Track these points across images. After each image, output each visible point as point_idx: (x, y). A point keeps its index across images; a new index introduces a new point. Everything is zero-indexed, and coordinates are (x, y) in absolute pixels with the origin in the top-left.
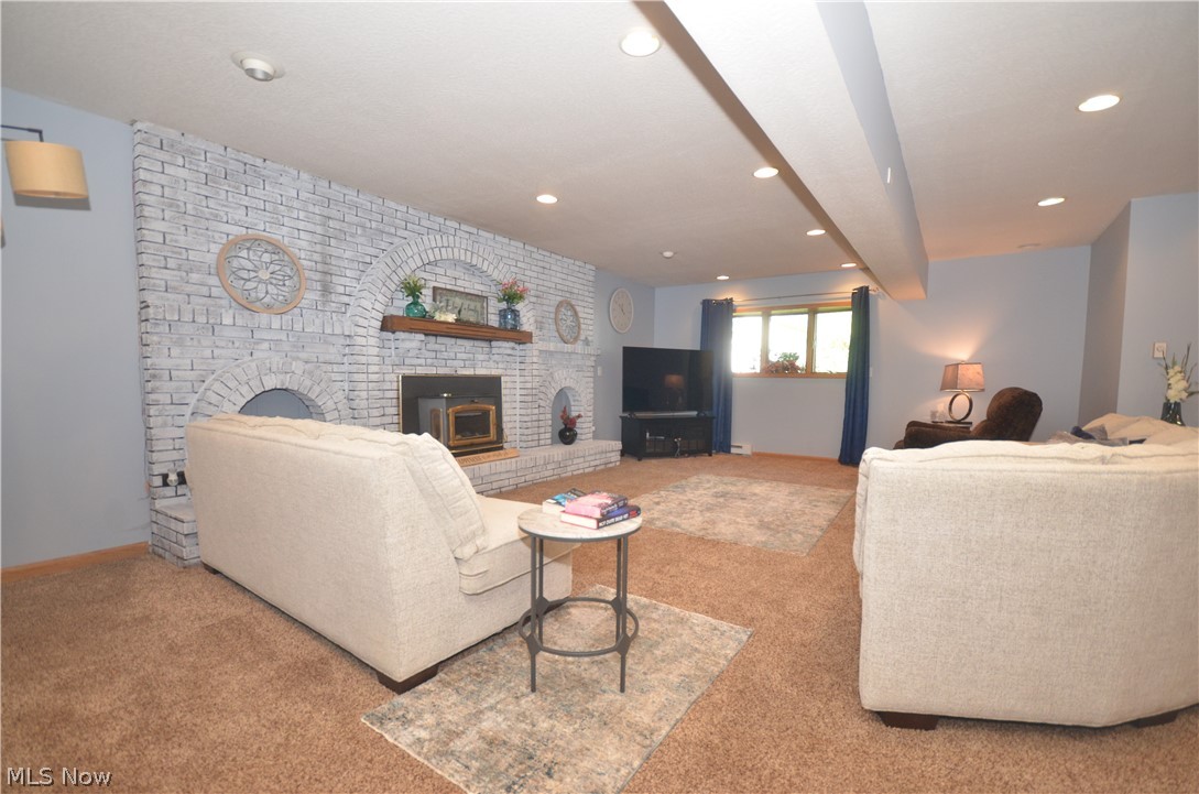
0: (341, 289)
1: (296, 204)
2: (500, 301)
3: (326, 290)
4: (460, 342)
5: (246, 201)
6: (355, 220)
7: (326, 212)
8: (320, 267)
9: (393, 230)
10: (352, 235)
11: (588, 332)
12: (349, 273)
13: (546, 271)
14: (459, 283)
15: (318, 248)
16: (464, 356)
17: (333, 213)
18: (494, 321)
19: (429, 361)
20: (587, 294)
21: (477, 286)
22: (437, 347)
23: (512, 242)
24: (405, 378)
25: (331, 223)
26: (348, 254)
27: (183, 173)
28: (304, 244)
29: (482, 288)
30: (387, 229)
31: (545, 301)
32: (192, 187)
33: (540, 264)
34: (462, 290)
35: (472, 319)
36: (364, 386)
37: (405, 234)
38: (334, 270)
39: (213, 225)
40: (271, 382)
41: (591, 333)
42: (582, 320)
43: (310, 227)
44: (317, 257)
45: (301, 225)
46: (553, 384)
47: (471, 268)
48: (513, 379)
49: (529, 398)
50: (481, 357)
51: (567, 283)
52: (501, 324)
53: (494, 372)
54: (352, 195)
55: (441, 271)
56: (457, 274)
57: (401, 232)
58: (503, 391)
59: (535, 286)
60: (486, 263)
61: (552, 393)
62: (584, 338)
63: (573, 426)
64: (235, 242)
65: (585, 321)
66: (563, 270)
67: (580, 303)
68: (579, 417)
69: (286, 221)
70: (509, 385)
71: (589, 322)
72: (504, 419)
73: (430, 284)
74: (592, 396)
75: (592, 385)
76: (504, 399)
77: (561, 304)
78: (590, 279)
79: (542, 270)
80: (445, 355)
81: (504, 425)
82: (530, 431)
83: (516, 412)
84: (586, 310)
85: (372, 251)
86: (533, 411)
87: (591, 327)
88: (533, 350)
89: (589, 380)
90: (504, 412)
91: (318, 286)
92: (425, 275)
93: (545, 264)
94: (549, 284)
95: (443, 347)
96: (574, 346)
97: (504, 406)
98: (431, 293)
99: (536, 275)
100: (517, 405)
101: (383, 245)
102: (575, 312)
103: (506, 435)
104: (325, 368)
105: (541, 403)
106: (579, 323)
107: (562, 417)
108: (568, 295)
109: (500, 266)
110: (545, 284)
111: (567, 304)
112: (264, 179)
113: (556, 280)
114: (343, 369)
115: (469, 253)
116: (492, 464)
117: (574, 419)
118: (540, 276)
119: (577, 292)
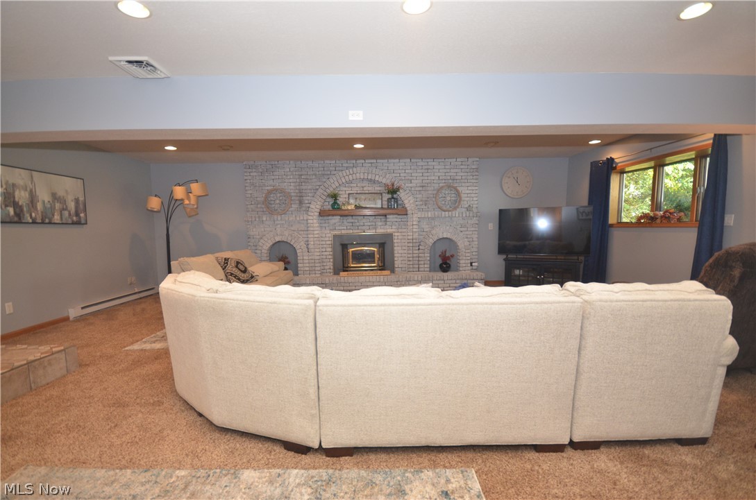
0: (307, 202)
1: (289, 173)
2: (388, 193)
3: (301, 203)
4: (366, 217)
5: (273, 177)
6: (312, 173)
7: (300, 173)
8: (298, 194)
9: (329, 173)
10: (311, 179)
11: (472, 202)
12: (310, 194)
13: (429, 171)
14: (365, 189)
15: (298, 187)
16: (369, 224)
17: (303, 173)
18: (385, 205)
19: (348, 227)
20: (471, 177)
21: (376, 188)
22: (353, 221)
23: (401, 161)
24: (335, 236)
25: (303, 177)
26: (309, 187)
27: (255, 174)
28: (292, 187)
29: (379, 188)
30: (326, 173)
31: (429, 189)
32: (258, 178)
33: (426, 167)
34: (367, 192)
35: (371, 205)
36: (312, 239)
37: (335, 172)
38: (304, 194)
39: (264, 188)
40: (278, 239)
41: (476, 202)
42: (463, 195)
43: (295, 181)
44: (297, 191)
45: (291, 181)
46: (431, 236)
47: (373, 182)
48: (404, 234)
49: (411, 245)
50: (380, 224)
51: (450, 174)
52: (388, 205)
53: (389, 231)
54: (310, 163)
55: (355, 185)
56: (363, 185)
57: (333, 173)
58: (395, 241)
59: (421, 181)
60: (377, 176)
61: (430, 242)
62: (467, 206)
63: (448, 262)
64: (270, 192)
65: (469, 195)
66: (447, 167)
67: (463, 184)
68: (452, 256)
69: (286, 181)
70: (399, 237)
71: (473, 195)
72: (396, 255)
73: (347, 192)
74: (477, 243)
75: (476, 236)
76: (396, 245)
77: (442, 187)
78: (473, 167)
79: (426, 171)
80: (358, 224)
81: (396, 259)
82: (411, 263)
83: (405, 252)
84: (470, 188)
85: (319, 184)
86: (415, 252)
87: (475, 199)
88: (414, 218)
89: (471, 233)
90: (396, 252)
91: (298, 202)
92: (345, 189)
93: (428, 167)
94: (433, 178)
95: (356, 221)
96: (454, 212)
97: (395, 248)
98: (347, 196)
99: (421, 175)
100: (406, 248)
101: (324, 180)
102: (457, 191)
103: (398, 263)
104: (300, 233)
105: (421, 247)
106: (460, 198)
107: (440, 256)
108: (450, 181)
109: (388, 175)
110: (429, 178)
111: (449, 187)
112: (278, 168)
113: (439, 174)
114: (307, 232)
115: (366, 174)
116: (368, 277)
117: (448, 257)
118: (425, 174)
119: (460, 178)
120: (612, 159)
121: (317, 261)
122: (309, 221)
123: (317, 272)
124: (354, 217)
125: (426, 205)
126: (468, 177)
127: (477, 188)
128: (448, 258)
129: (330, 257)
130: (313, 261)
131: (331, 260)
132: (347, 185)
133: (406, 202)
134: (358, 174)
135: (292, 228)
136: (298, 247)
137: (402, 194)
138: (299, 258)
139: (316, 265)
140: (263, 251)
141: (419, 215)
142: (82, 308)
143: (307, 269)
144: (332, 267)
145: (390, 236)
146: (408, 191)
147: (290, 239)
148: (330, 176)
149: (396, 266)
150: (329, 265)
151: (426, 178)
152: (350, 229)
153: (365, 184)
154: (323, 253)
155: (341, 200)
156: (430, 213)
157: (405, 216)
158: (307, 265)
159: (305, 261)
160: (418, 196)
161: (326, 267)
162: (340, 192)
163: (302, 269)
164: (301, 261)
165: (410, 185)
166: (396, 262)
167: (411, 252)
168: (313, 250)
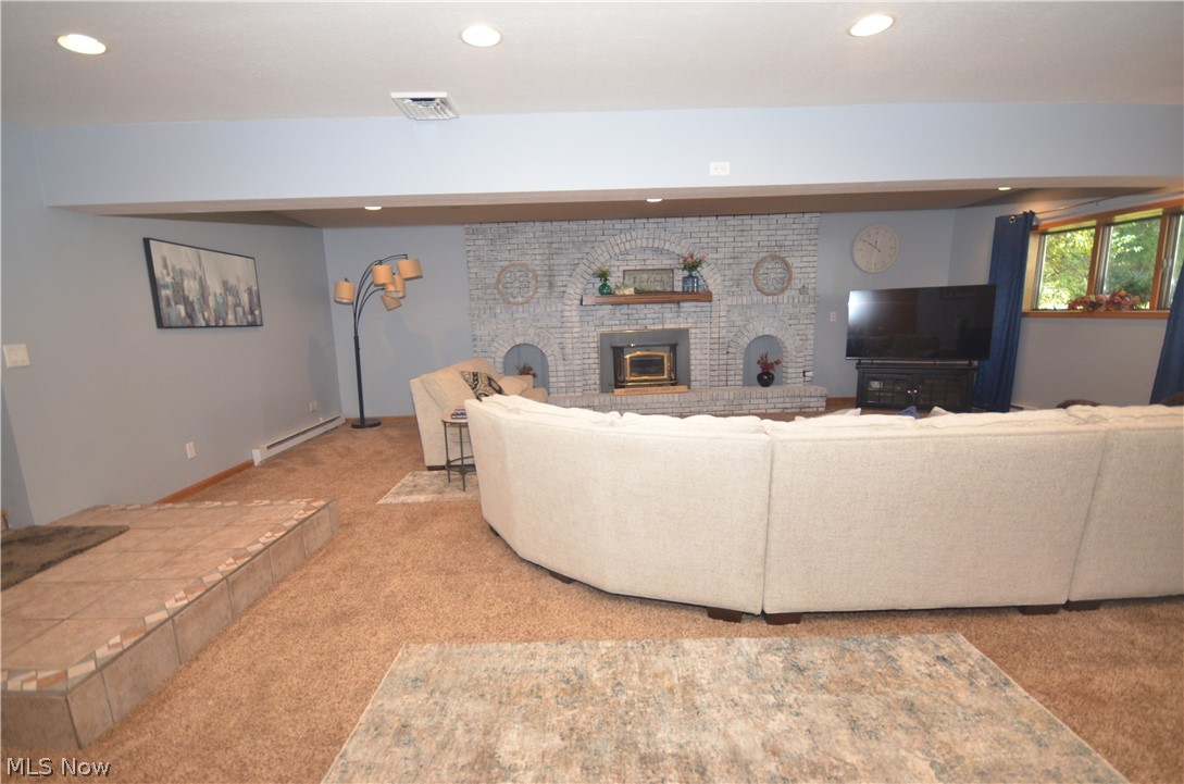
0: (560, 284)
1: (534, 241)
2: (684, 268)
3: (551, 285)
4: (648, 306)
5: (509, 247)
6: (567, 239)
7: (550, 240)
8: (548, 273)
9: (593, 238)
10: (566, 249)
11: (808, 281)
12: (565, 273)
13: (745, 233)
14: (648, 263)
15: (546, 262)
16: (654, 316)
17: (555, 239)
18: (678, 287)
19: (623, 322)
20: (808, 242)
21: (665, 262)
22: (629, 311)
24: (603, 336)
25: (554, 246)
26: (564, 261)
27: (482, 242)
28: (537, 262)
29: (669, 262)
30: (589, 239)
31: (744, 261)
32: (486, 248)
33: (740, 228)
34: (651, 267)
35: (658, 289)
36: (570, 341)
37: (603, 238)
38: (555, 273)
39: (495, 264)
40: (519, 341)
41: (813, 281)
42: (794, 270)
43: (542, 251)
44: (546, 268)
45: (536, 252)
46: (746, 333)
47: (659, 251)
48: (703, 330)
49: (716, 346)
50: (669, 315)
51: (776, 238)
52: (683, 287)
53: (682, 326)
55: (633, 257)
56: (646, 257)
57: (600, 238)
58: (692, 341)
59: (731, 250)
60: (668, 244)
61: (745, 341)
62: (800, 286)
63: (771, 371)
64: (504, 269)
65: (803, 270)
66: (771, 227)
67: (795, 254)
68: (778, 362)
69: (529, 252)
70: (698, 336)
71: (809, 270)
72: (693, 362)
73: (622, 269)
74: (812, 342)
75: (813, 332)
76: (692, 347)
77: (764, 259)
78: (811, 226)
79: (740, 233)
80: (636, 316)
81: (692, 368)
82: (716, 373)
83: (707, 356)
84: (804, 259)
85: (579, 256)
86: (721, 357)
87: (812, 275)
88: (721, 305)
89: (804, 327)
90: (692, 357)
91: (547, 284)
92: (617, 263)
93: (742, 228)
94: (750, 244)
95: (634, 312)
96: (780, 297)
97: (692, 352)
98: (621, 274)
99: (732, 239)
100: (708, 351)
101: (587, 250)
102: (786, 264)
103: (695, 375)
104: (552, 330)
105: (730, 350)
106: (790, 273)
107: (758, 363)
108: (776, 249)
109: (683, 242)
110: (744, 244)
111: (774, 258)
112: (517, 232)
113: (760, 238)
114: (561, 330)
115: (650, 241)
116: (656, 396)
117: (772, 364)
118: (738, 239)
119: (791, 243)
120: (1032, 214)
121: (577, 374)
122: (566, 314)
123: (577, 389)
124: (631, 306)
125: (738, 286)
126: (804, 243)
127: (815, 258)
128: (771, 366)
129: (595, 366)
130: (571, 373)
131: (597, 371)
132: (620, 257)
133: (709, 282)
134: (639, 241)
135: (539, 324)
136: (549, 352)
137: (704, 271)
138: (550, 369)
139: (577, 379)
140: (497, 359)
141: (730, 301)
142: (269, 447)
143: (563, 385)
144: (598, 382)
145: (684, 333)
146: (712, 266)
147: (537, 340)
148: (596, 244)
149: (693, 378)
150: (595, 378)
151: (740, 244)
152: (625, 324)
153: (648, 254)
154: (586, 361)
155: (612, 281)
156: (745, 299)
157: (708, 304)
158: (563, 379)
159: (559, 374)
160: (727, 272)
161: (589, 382)
162: (612, 269)
163: (555, 385)
164: (554, 374)
165: (717, 256)
166: (692, 373)
167: (715, 357)
168: (571, 357)
